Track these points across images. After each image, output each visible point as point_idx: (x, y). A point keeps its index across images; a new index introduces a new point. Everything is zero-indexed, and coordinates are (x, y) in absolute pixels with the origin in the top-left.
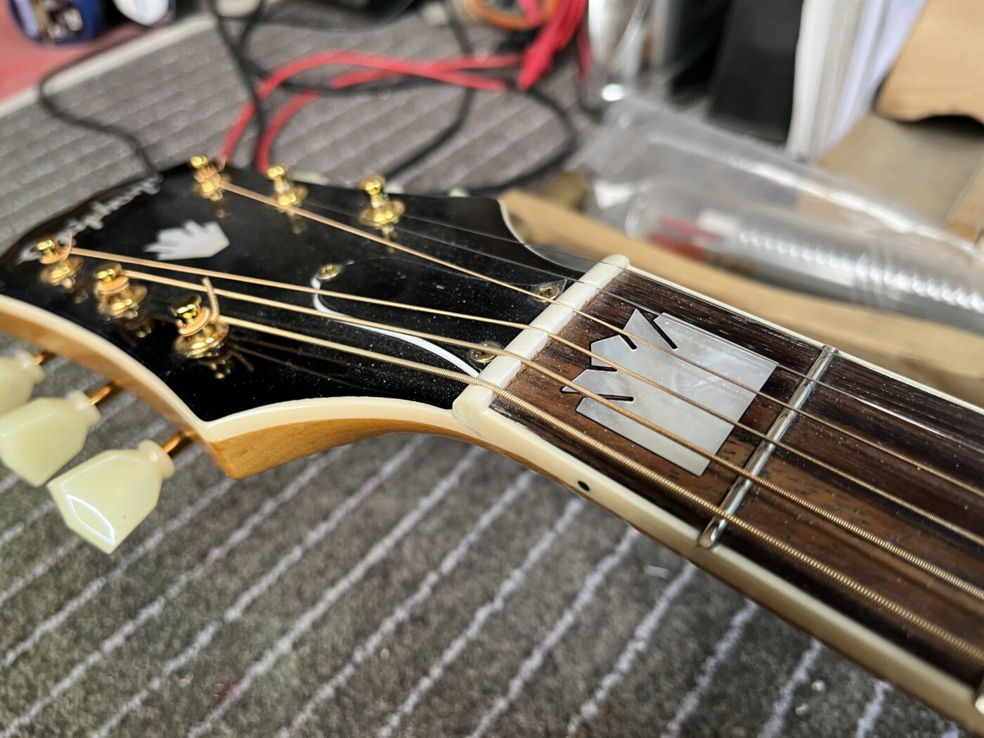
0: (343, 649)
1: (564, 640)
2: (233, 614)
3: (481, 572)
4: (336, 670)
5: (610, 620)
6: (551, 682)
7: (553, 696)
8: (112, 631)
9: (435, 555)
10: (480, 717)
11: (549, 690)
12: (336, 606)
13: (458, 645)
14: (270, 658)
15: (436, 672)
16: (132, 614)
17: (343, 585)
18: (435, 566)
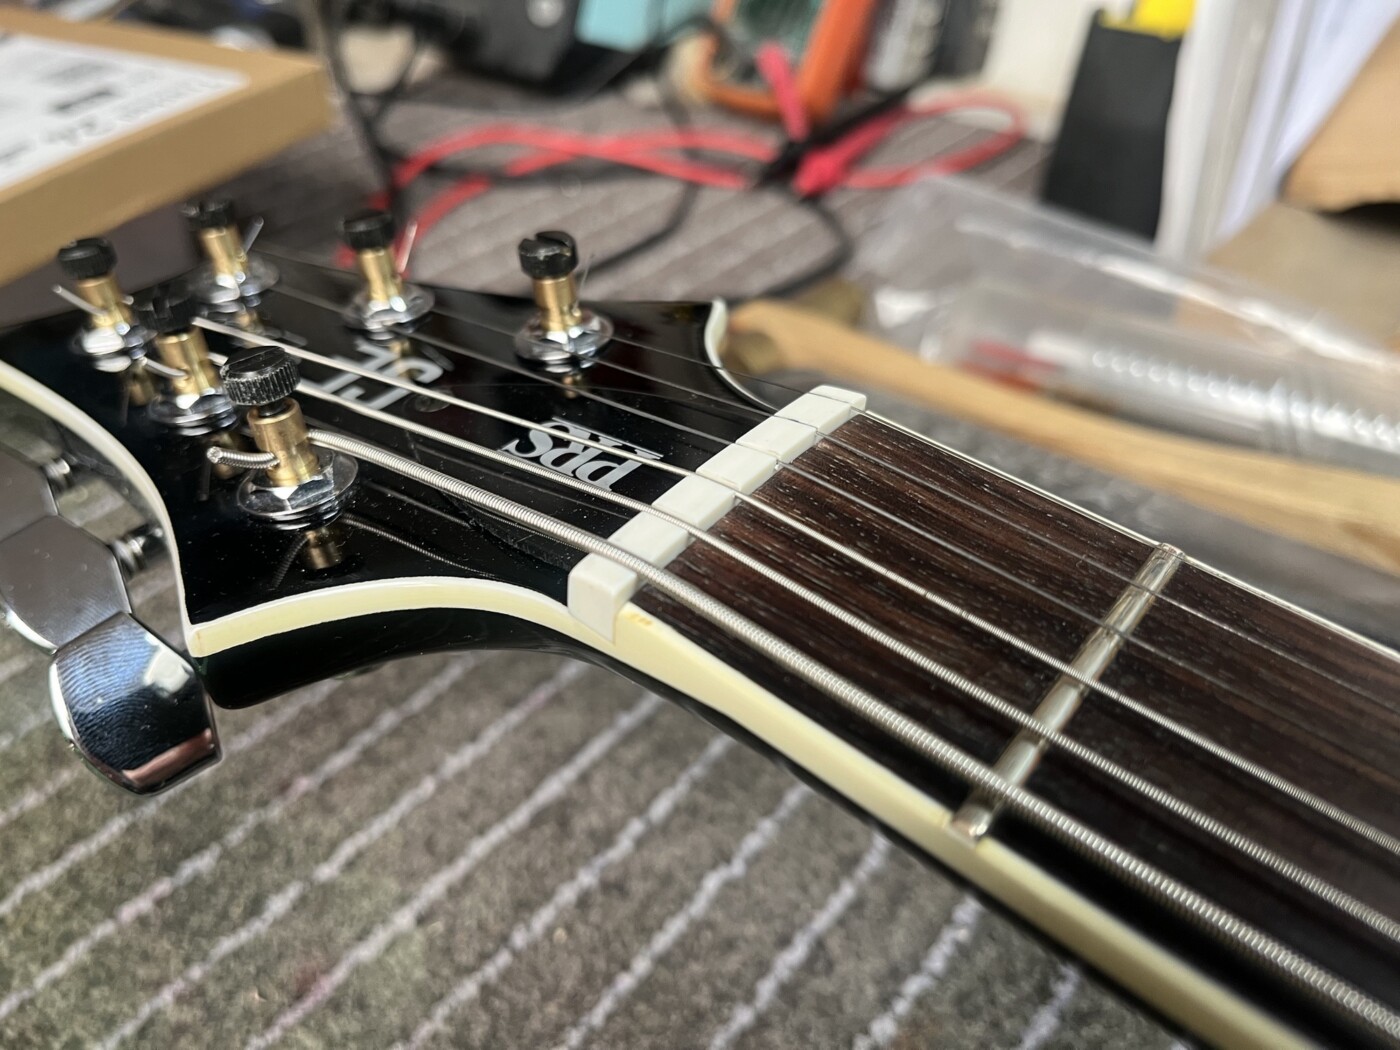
0: (495, 927)
1: (841, 922)
2: (326, 872)
3: (712, 820)
4: (485, 957)
5: (913, 896)
6: (824, 985)
7: (827, 1007)
8: (137, 890)
9: (641, 796)
10: (711, 1036)
11: (820, 998)
12: (486, 864)
13: (676, 926)
14: (380, 938)
15: (642, 965)
16: (169, 868)
17: (498, 834)
18: (641, 810)
